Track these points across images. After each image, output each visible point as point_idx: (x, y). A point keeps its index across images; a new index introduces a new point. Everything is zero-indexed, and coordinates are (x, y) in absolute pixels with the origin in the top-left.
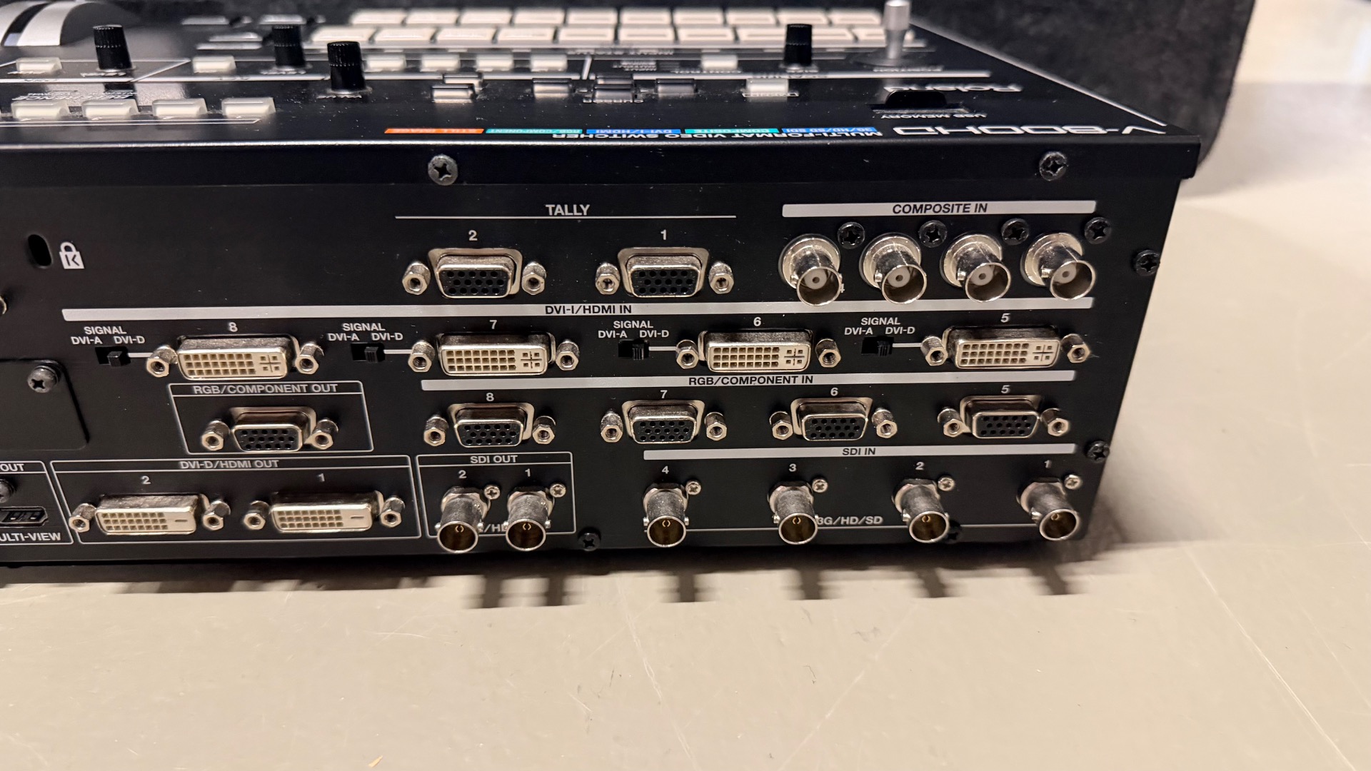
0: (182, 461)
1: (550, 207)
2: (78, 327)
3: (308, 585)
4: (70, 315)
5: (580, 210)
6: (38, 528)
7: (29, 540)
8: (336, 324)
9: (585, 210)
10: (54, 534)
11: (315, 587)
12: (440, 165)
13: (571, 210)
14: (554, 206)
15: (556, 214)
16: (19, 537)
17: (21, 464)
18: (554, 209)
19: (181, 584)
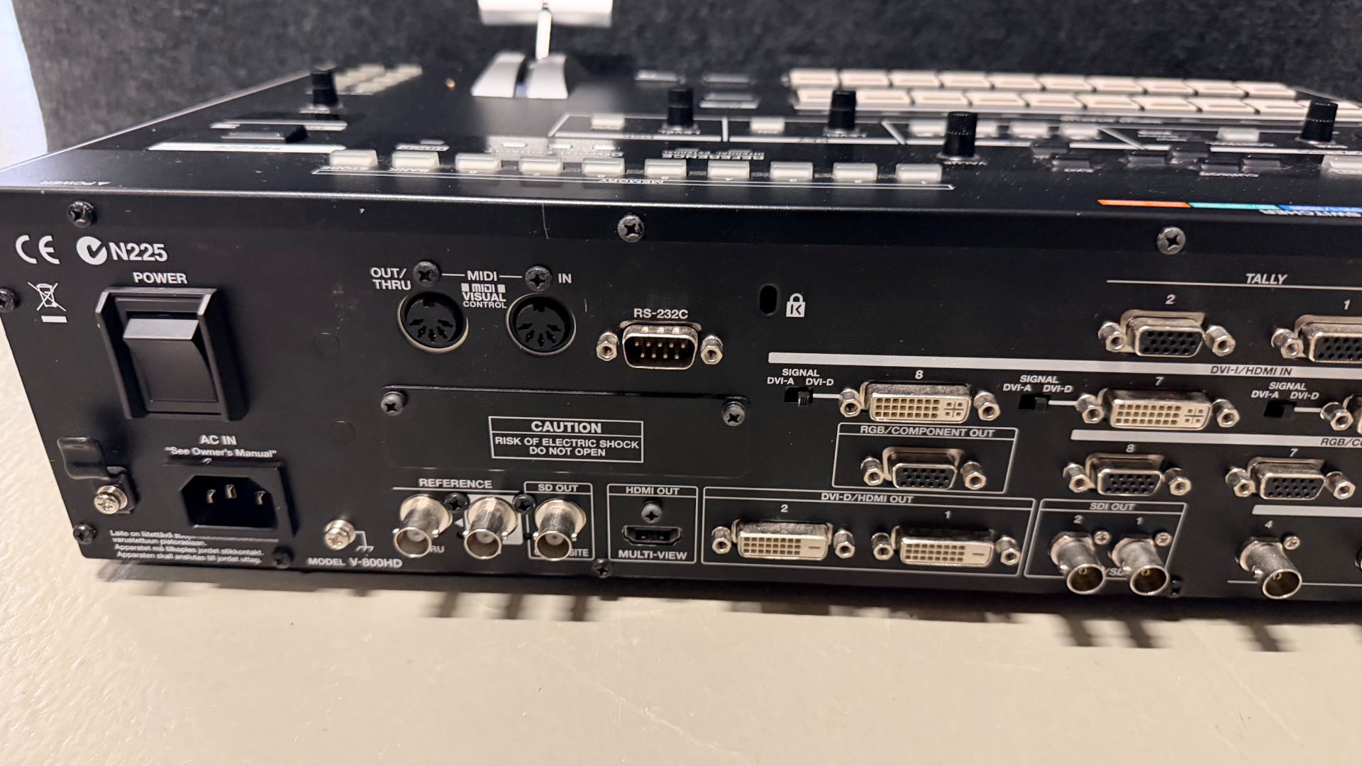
0: (824, 493)
1: (1250, 275)
2: (777, 369)
3: (900, 614)
4: (775, 358)
5: (1277, 279)
6: (669, 547)
7: (657, 558)
8: (1014, 376)
9: (1281, 279)
10: (681, 553)
11: (908, 616)
12: (1172, 236)
13: (1268, 279)
14: (1254, 275)
15: (1253, 282)
16: (649, 555)
17: (676, 488)
18: (1253, 278)
19: (782, 606)
